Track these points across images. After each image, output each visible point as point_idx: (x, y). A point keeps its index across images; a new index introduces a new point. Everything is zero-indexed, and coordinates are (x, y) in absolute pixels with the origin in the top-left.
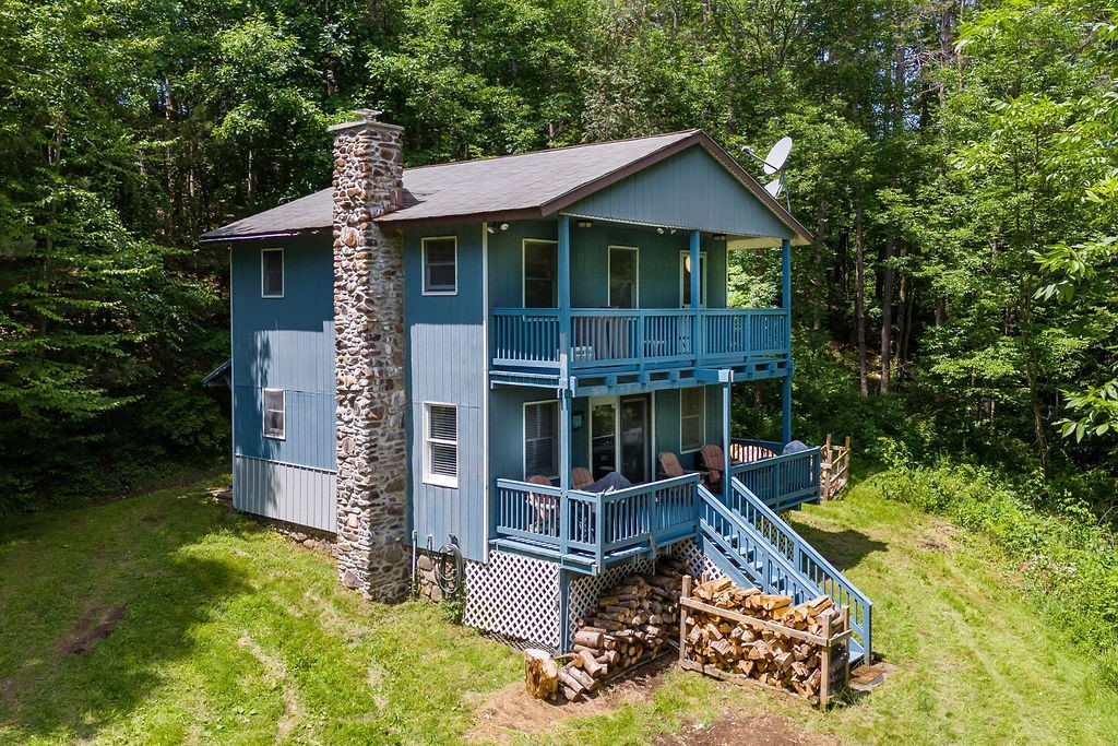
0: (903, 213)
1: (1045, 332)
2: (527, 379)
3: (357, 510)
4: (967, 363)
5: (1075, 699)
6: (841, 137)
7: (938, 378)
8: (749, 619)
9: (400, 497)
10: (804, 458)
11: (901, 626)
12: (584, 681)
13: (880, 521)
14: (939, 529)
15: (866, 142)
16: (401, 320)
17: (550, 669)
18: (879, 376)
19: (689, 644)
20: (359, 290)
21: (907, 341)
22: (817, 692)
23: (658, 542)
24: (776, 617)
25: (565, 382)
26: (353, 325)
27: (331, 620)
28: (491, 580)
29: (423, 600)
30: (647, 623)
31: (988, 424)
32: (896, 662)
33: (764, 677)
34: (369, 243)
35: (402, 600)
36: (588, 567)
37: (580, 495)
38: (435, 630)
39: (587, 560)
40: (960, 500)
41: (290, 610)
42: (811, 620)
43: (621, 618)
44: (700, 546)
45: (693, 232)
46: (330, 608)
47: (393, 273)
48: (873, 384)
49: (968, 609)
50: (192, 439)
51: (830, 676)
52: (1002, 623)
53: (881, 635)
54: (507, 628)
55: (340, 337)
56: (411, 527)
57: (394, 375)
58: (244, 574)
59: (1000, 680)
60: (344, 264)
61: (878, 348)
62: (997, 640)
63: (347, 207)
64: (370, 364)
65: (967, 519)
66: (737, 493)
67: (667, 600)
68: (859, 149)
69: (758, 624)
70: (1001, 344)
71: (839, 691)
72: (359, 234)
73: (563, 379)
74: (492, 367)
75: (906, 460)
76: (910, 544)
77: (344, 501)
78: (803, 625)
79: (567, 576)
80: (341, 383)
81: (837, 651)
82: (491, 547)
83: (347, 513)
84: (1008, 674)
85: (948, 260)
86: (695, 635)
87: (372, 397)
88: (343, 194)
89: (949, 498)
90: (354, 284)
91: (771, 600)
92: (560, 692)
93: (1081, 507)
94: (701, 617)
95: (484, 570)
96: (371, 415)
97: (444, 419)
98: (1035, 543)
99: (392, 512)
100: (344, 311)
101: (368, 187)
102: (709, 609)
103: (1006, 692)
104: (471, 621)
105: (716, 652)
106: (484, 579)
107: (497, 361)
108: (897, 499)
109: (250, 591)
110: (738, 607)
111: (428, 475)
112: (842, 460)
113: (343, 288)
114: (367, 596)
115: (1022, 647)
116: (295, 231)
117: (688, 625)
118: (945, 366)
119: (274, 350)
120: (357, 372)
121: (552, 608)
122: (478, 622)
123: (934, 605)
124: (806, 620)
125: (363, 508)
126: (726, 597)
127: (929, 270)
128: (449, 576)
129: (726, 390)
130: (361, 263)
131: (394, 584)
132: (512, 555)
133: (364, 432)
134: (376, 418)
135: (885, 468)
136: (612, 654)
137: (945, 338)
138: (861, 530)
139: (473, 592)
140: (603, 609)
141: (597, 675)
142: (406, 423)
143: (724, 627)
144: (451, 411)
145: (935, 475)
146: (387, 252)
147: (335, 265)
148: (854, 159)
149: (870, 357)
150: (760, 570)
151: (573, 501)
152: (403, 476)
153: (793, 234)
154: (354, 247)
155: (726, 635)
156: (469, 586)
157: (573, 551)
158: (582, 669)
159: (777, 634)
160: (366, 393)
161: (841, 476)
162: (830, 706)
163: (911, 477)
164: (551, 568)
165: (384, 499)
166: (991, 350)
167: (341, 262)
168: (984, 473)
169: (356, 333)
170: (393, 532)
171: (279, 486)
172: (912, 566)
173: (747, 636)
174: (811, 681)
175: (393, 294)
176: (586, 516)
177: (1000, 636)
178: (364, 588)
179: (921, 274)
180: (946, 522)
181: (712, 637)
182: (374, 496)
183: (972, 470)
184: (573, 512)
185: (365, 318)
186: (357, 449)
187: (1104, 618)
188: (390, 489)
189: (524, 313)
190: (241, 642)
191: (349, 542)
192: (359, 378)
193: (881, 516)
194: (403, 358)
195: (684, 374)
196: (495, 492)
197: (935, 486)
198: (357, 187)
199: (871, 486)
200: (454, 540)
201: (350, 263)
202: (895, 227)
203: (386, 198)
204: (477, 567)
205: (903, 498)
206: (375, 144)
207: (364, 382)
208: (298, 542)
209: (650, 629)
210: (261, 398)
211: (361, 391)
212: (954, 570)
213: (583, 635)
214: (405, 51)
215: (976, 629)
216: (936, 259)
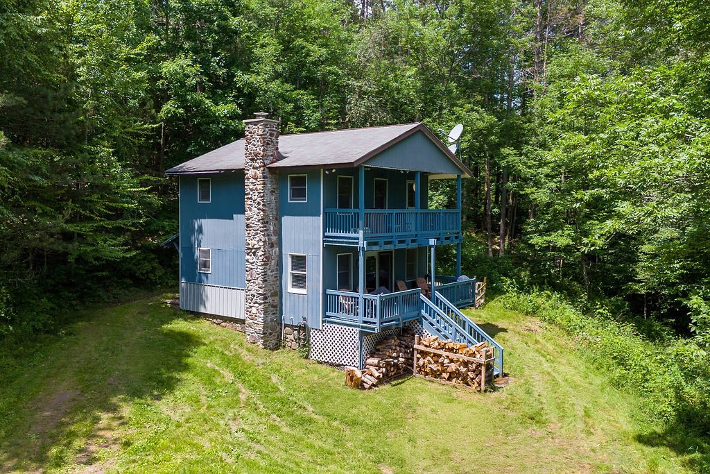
0: (515, 160)
1: (588, 223)
2: (343, 242)
3: (257, 305)
4: (548, 238)
5: (597, 391)
6: (484, 119)
7: (532, 246)
8: (447, 353)
9: (277, 299)
10: (468, 283)
11: (516, 363)
12: (373, 380)
13: (503, 319)
14: (534, 323)
15: (496, 122)
16: (277, 214)
17: (358, 373)
18: (498, 248)
19: (419, 366)
20: (258, 200)
21: (514, 227)
22: (480, 385)
23: (403, 320)
24: (460, 352)
25: (362, 244)
26: (255, 216)
27: (246, 356)
28: (324, 337)
29: (287, 349)
30: (399, 357)
31: (559, 271)
32: (514, 377)
33: (454, 380)
34: (264, 177)
35: (277, 349)
36: (374, 329)
37: (369, 296)
38: (297, 361)
39: (373, 326)
40: (544, 309)
41: (226, 352)
42: (476, 353)
43: (388, 354)
44: (421, 323)
45: (417, 172)
46: (245, 352)
47: (274, 192)
48: (495, 251)
49: (548, 356)
50: (146, 275)
51: (486, 377)
52: (564, 362)
53: (507, 366)
54: (332, 360)
55: (248, 222)
56: (281, 313)
57: (275, 241)
58: (198, 337)
59: (563, 383)
60: (251, 187)
61: (497, 232)
62: (562, 368)
63: (252, 160)
64: (264, 235)
65: (547, 318)
66: (438, 299)
67: (407, 347)
68: (492, 126)
69: (451, 355)
70: (565, 229)
71: (489, 385)
72: (259, 173)
73: (361, 242)
74: (324, 236)
75: (515, 289)
76: (518, 329)
77: (249, 301)
78: (473, 355)
79: (362, 334)
80: (249, 244)
81: (489, 367)
82: (323, 322)
83: (251, 307)
84: (566, 381)
85: (537, 184)
86: (421, 362)
87: (265, 251)
88: (251, 153)
89: (538, 308)
90: (256, 197)
91: (457, 345)
92: (362, 386)
93: (604, 310)
94: (424, 354)
95: (320, 333)
96: (265, 259)
97: (299, 262)
98: (581, 328)
99: (273, 306)
100: (251, 210)
101: (264, 150)
102: (428, 350)
103: (564, 388)
104: (313, 357)
105: (432, 369)
106: (320, 337)
107: (327, 234)
108: (511, 309)
109: (205, 344)
110: (442, 348)
111: (289, 288)
112: (482, 289)
113: (251, 198)
114: (261, 346)
115: (573, 371)
116: (222, 170)
117: (418, 358)
118: (536, 240)
119: (205, 229)
120: (258, 239)
121: (355, 349)
122: (317, 358)
123: (531, 354)
124: (474, 353)
125: (260, 304)
126: (436, 344)
127: (528, 191)
128: (302, 337)
129: (432, 249)
130: (260, 187)
131: (273, 341)
132: (334, 325)
133: (261, 268)
134: (266, 261)
135: (505, 293)
136: (384, 369)
137: (537, 225)
138: (493, 323)
139: (314, 343)
140: (378, 350)
141: (378, 378)
142: (280, 264)
143: (435, 358)
144: (303, 258)
145: (530, 297)
146: (272, 181)
147: (246, 187)
148: (490, 130)
149: (493, 237)
150: (451, 334)
151: (365, 299)
152: (278, 289)
153: (463, 173)
154: (256, 179)
155: (436, 362)
156: (312, 341)
157: (365, 322)
158: (371, 375)
159: (461, 360)
160: (262, 249)
161: (481, 298)
162: (485, 391)
163: (518, 298)
164: (354, 330)
165: (270, 300)
166: (560, 232)
167: (249, 186)
168: (556, 296)
169: (257, 220)
170: (274, 316)
171: (207, 297)
172: (520, 338)
173: (446, 361)
174: (477, 379)
175: (274, 201)
176: (372, 306)
177: (563, 367)
178: (260, 343)
179: (524, 192)
180: (537, 320)
181: (430, 362)
182: (265, 298)
183: (550, 294)
184: (365, 304)
185: (262, 213)
186: (257, 276)
187: (613, 358)
188: (272, 295)
189: (338, 212)
190: (208, 365)
191: (252, 321)
192: (258, 242)
193: (503, 317)
194: (279, 233)
195: (413, 241)
196: (325, 295)
197: (531, 302)
198: (258, 150)
199: (497, 303)
200: (305, 319)
201: (255, 187)
202: (509, 167)
203: (271, 156)
204: (316, 332)
205: (514, 308)
206: (267, 129)
207: (261, 244)
208: (217, 324)
209: (400, 359)
210: (197, 253)
211: (260, 248)
212: (541, 340)
213: (370, 361)
214: (253, 72)
215: (552, 364)
216: (531, 184)
